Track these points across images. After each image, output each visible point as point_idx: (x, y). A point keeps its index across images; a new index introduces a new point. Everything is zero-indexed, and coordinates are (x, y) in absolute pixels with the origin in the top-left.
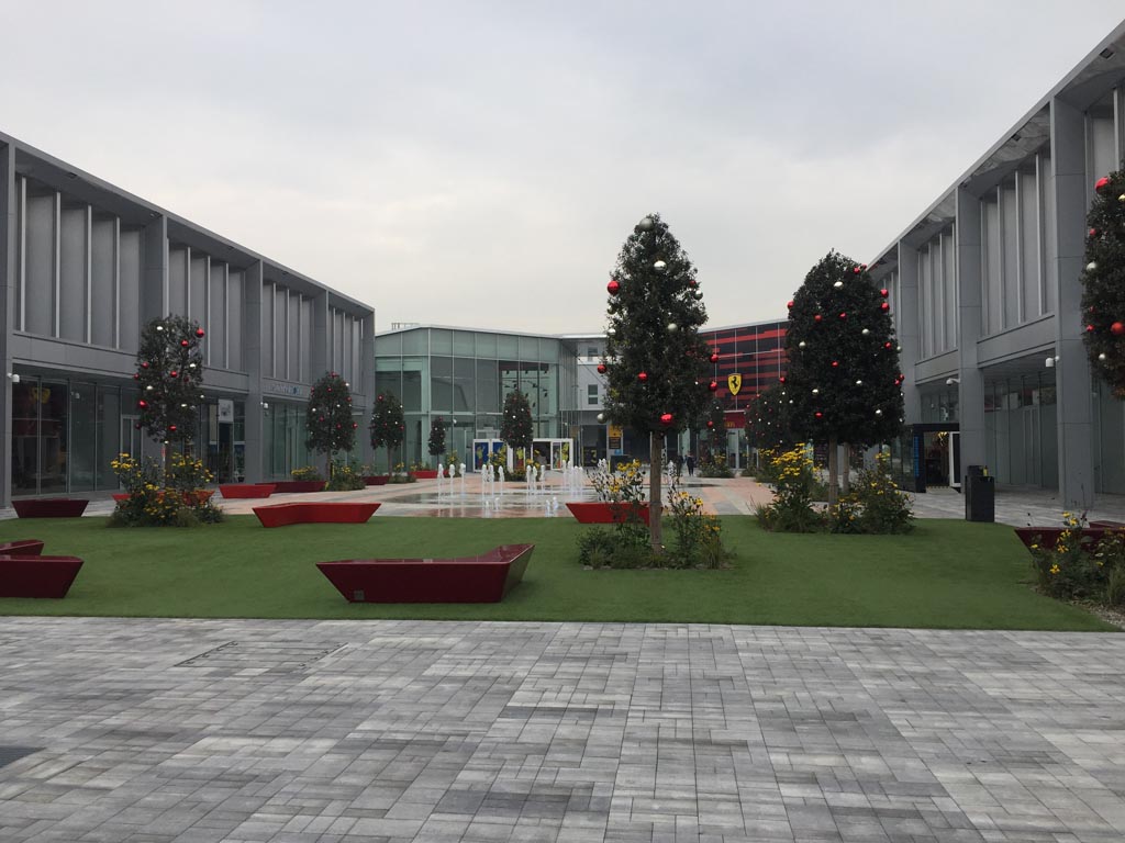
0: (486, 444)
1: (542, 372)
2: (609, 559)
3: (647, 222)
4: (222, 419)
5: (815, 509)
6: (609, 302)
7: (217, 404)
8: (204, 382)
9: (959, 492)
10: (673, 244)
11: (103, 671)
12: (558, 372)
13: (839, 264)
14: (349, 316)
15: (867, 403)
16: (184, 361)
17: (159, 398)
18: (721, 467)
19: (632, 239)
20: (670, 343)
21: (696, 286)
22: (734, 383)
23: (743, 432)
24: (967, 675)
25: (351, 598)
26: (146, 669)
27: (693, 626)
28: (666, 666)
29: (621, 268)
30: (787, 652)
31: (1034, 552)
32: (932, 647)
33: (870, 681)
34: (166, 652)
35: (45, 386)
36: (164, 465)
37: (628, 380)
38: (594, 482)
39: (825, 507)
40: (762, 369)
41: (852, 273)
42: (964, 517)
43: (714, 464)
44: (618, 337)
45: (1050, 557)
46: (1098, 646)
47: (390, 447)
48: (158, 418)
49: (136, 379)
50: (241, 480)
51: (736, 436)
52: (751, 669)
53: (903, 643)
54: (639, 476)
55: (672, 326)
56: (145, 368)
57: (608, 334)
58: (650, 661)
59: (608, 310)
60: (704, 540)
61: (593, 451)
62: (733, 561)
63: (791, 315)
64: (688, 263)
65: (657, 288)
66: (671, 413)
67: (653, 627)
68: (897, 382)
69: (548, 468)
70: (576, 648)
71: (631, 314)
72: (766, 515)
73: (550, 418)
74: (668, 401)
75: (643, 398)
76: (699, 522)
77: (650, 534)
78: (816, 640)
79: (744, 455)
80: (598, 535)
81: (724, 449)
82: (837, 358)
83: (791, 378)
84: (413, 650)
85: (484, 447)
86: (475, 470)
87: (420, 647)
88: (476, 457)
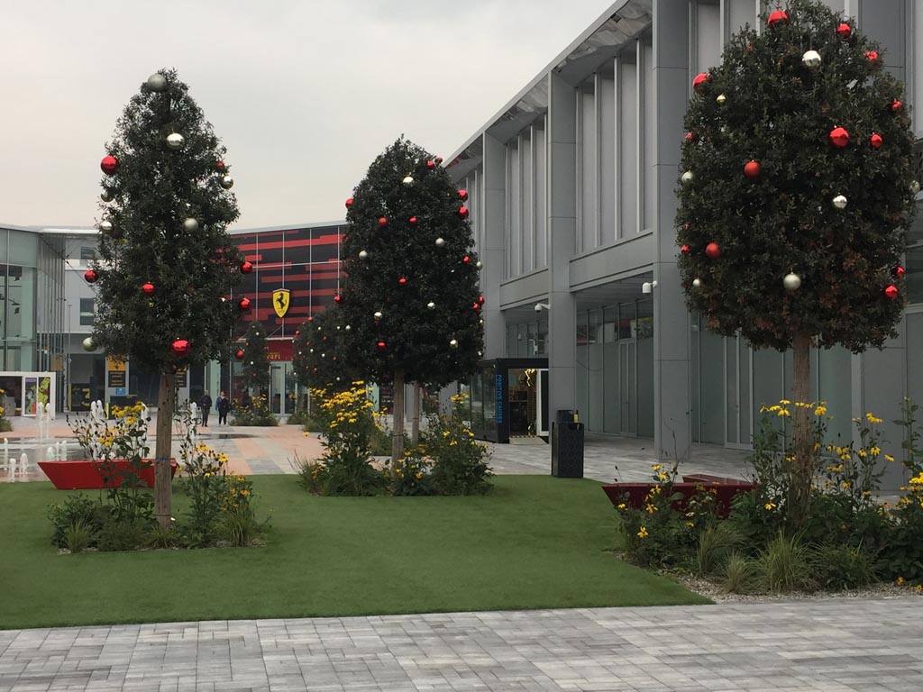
1: (12, 280)
2: (94, 538)
3: (159, 80)
5: (374, 466)
6: (103, 184)
9: (547, 442)
10: (193, 113)
12: (35, 279)
13: (410, 154)
15: (440, 332)
18: (261, 413)
19: (137, 100)
20: (187, 244)
21: (224, 170)
22: (281, 302)
23: (290, 366)
24: (540, 665)
27: (207, 625)
28: (163, 682)
29: (120, 139)
30: (326, 651)
31: (622, 512)
32: (500, 633)
33: (424, 681)
37: (128, 293)
38: (77, 432)
39: (387, 462)
40: (317, 285)
41: (425, 167)
42: (550, 473)
43: (252, 407)
44: (114, 233)
45: (638, 518)
46: (685, 622)
51: (282, 371)
52: (278, 676)
53: (469, 631)
54: (141, 423)
55: (190, 222)
57: (101, 228)
58: (142, 676)
59: (102, 196)
60: (228, 509)
61: (84, 390)
62: (266, 535)
63: (350, 217)
64: (214, 139)
65: (171, 169)
66: (187, 339)
67: (149, 629)
68: (476, 306)
69: (18, 414)
70: (36, 664)
71: (135, 203)
72: (314, 475)
73: (23, 343)
74: (182, 323)
75: (149, 318)
76: (222, 485)
77: (155, 502)
78: (365, 633)
79: (291, 396)
80: (81, 506)
81: (265, 388)
82: (405, 273)
83: (349, 298)
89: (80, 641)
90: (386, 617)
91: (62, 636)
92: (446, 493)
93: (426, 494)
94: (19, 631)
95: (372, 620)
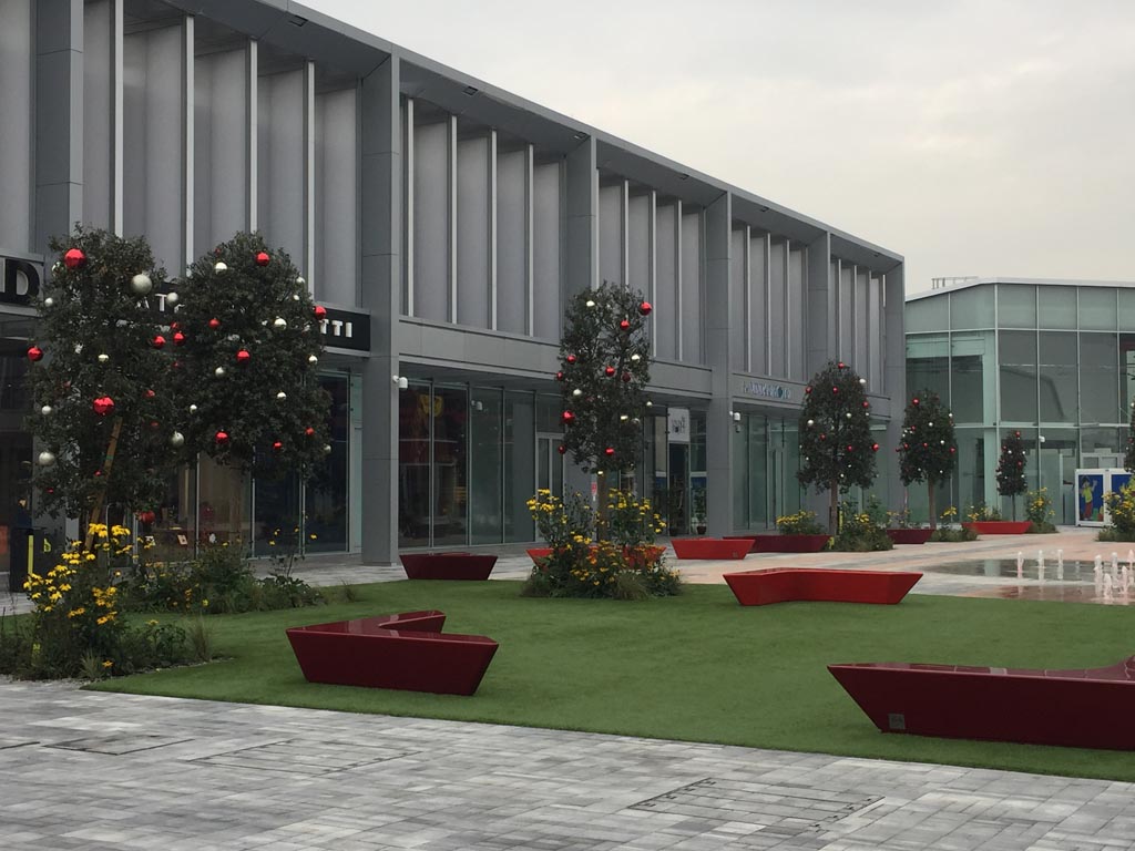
0: (1100, 478)
4: (673, 437)
7: (667, 415)
8: (652, 382)
11: (532, 805)
14: (863, 270)
16: (623, 353)
17: (589, 408)
25: (883, 725)
26: (590, 809)
34: (614, 785)
35: (438, 392)
36: (595, 507)
47: (932, 482)
48: (588, 437)
49: (561, 379)
50: (702, 531)
56: (572, 362)
84: (994, 819)
85: (1095, 483)
86: (1078, 522)
87: (1006, 816)
88: (1082, 499)
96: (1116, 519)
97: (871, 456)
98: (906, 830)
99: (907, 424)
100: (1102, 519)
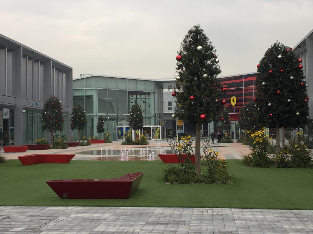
0: (123, 128)
1: (147, 96)
2: (177, 179)
3: (194, 29)
4: (4, 117)
5: (269, 157)
6: (177, 64)
7: (2, 110)
10: (205, 39)
12: (155, 96)
13: (280, 47)
14: (61, 71)
15: (292, 110)
18: (228, 138)
19: (187, 36)
20: (204, 83)
21: (216, 57)
22: (233, 101)
23: (237, 122)
25: (61, 197)
27: (215, 209)
28: (202, 227)
29: (182, 49)
30: (257, 221)
37: (185, 99)
38: (170, 145)
39: (274, 156)
40: (246, 95)
41: (286, 52)
44: (181, 80)
47: (79, 130)
50: (13, 144)
51: (234, 124)
52: (241, 228)
53: (309, 217)
54: (190, 142)
55: (205, 75)
57: (177, 79)
58: (195, 225)
59: (176, 68)
60: (220, 171)
61: (170, 131)
62: (233, 180)
63: (259, 70)
64: (212, 47)
65: (198, 58)
66: (205, 114)
67: (196, 209)
68: (306, 100)
69: (150, 139)
70: (162, 219)
71: (187, 70)
72: (248, 160)
73: (151, 116)
74: (203, 109)
75: (192, 107)
76: (217, 163)
77: (196, 168)
78: (270, 215)
79: (238, 133)
80: (172, 169)
81: (229, 130)
82: (279, 89)
83: (259, 99)
84: (89, 220)
85: (122, 130)
86: (117, 140)
87: (92, 219)
88: (118, 134)
89: (175, 212)
90: (277, 210)
91: (169, 210)
92: (296, 167)
93: (289, 167)
94: (156, 208)
95: (272, 211)
96: (126, 139)
97: (62, 122)
98: (65, 225)
99: (73, 114)
100: (123, 139)
